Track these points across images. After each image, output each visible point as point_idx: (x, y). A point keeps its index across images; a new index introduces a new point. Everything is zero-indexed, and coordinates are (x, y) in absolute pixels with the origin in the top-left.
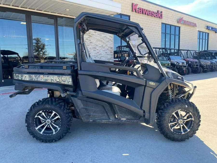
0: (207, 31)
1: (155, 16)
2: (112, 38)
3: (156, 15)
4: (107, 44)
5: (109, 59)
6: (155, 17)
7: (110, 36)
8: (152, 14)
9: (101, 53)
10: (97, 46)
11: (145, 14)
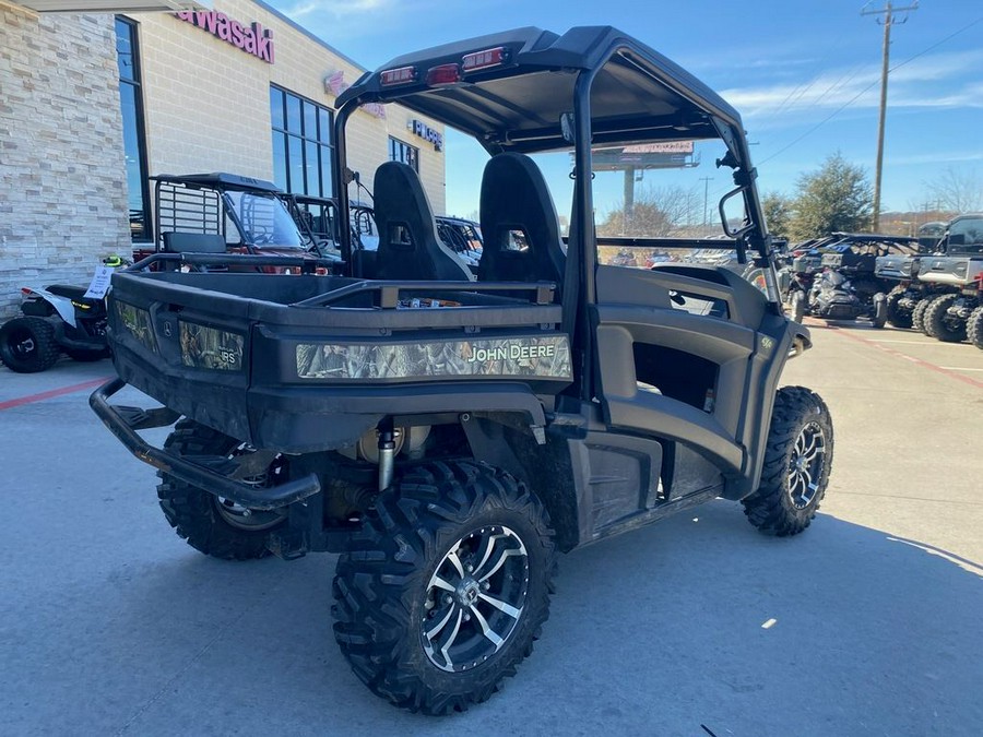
0: (412, 140)
1: (248, 48)
2: (115, 132)
3: (251, 45)
6: (244, 49)
7: (105, 120)
8: (233, 34)
9: (66, 208)
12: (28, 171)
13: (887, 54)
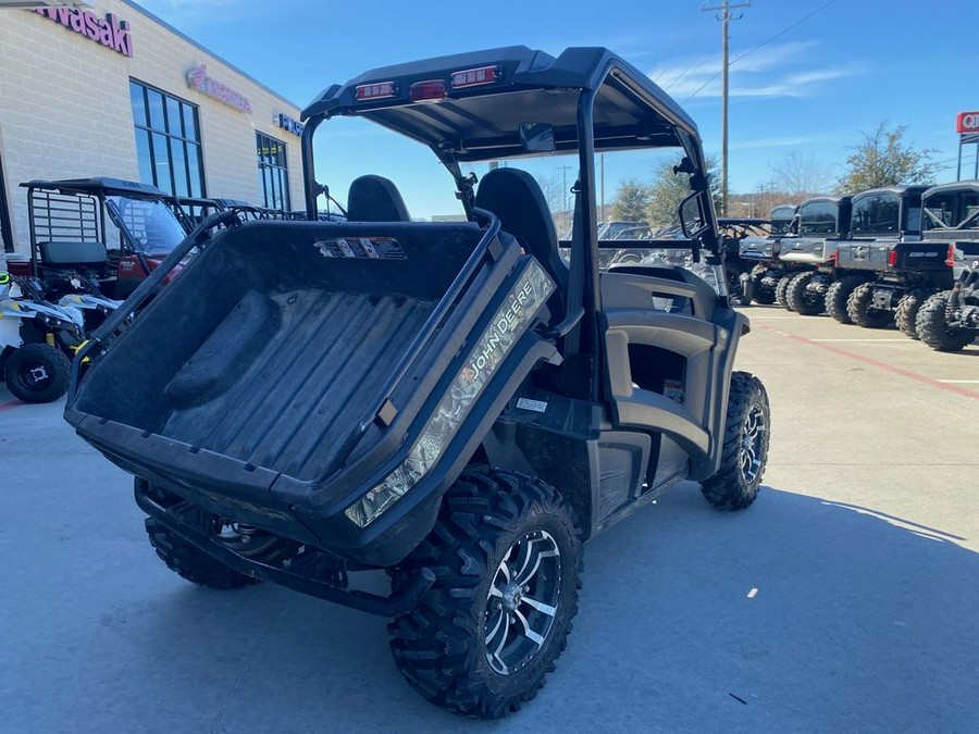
0: (281, 135)
1: (103, 40)
3: (107, 37)
8: (87, 26)
13: (726, 48)
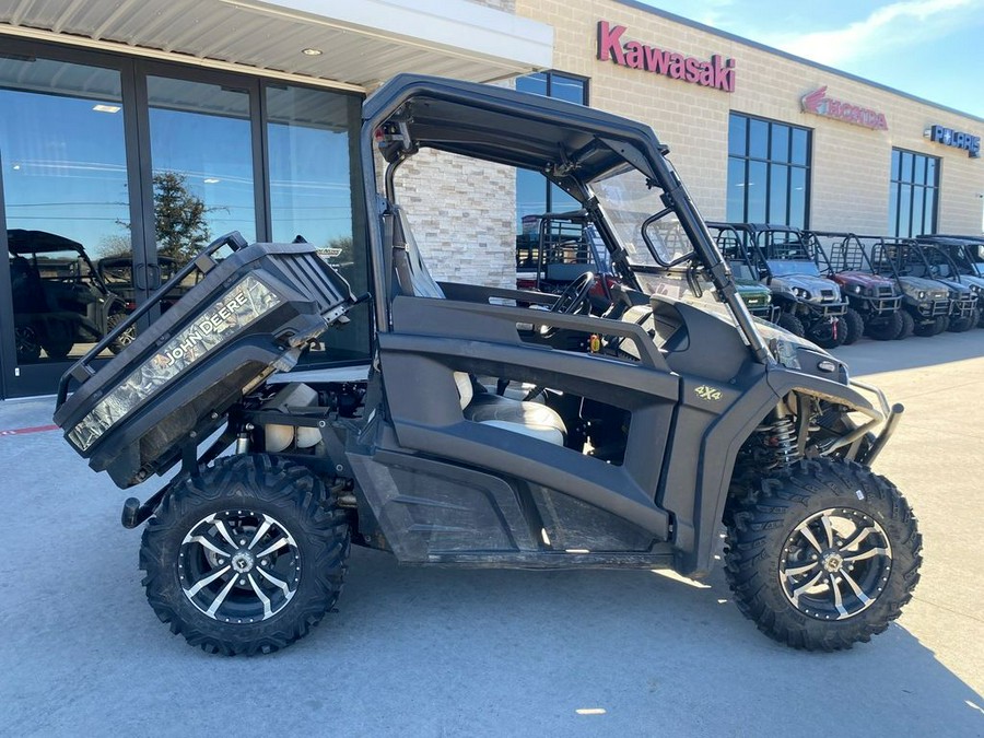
0: (933, 149)
1: (703, 81)
2: (508, 181)
3: (707, 78)
4: (487, 205)
5: (496, 274)
6: (699, 83)
7: (499, 172)
8: (687, 71)
9: (459, 245)
10: (441, 213)
11: (658, 71)
12: (429, 218)
